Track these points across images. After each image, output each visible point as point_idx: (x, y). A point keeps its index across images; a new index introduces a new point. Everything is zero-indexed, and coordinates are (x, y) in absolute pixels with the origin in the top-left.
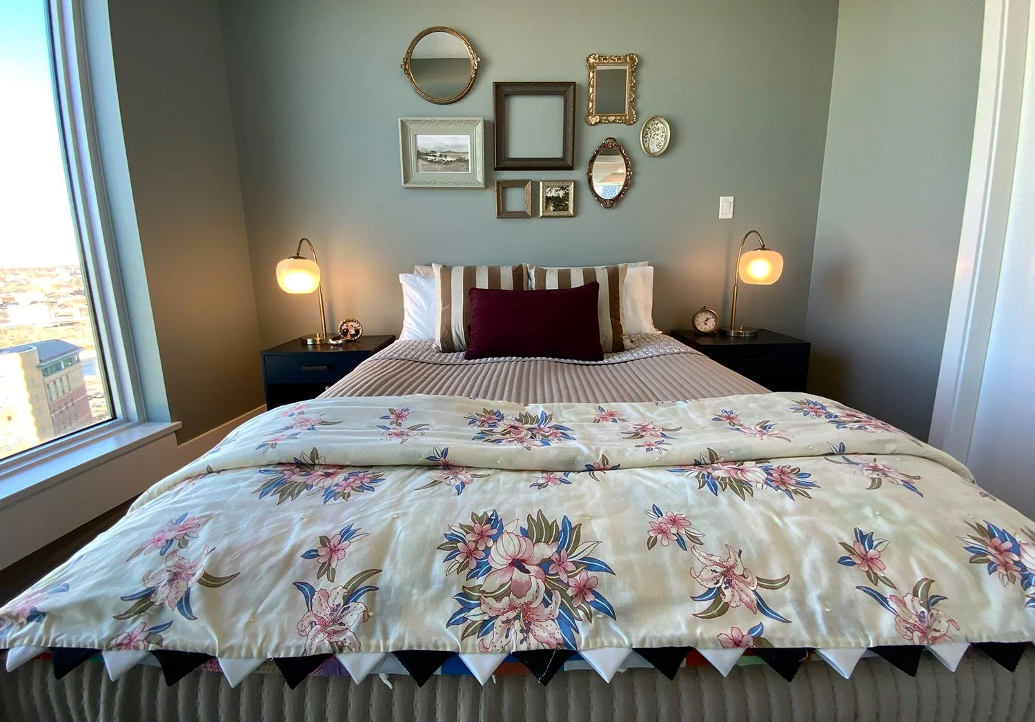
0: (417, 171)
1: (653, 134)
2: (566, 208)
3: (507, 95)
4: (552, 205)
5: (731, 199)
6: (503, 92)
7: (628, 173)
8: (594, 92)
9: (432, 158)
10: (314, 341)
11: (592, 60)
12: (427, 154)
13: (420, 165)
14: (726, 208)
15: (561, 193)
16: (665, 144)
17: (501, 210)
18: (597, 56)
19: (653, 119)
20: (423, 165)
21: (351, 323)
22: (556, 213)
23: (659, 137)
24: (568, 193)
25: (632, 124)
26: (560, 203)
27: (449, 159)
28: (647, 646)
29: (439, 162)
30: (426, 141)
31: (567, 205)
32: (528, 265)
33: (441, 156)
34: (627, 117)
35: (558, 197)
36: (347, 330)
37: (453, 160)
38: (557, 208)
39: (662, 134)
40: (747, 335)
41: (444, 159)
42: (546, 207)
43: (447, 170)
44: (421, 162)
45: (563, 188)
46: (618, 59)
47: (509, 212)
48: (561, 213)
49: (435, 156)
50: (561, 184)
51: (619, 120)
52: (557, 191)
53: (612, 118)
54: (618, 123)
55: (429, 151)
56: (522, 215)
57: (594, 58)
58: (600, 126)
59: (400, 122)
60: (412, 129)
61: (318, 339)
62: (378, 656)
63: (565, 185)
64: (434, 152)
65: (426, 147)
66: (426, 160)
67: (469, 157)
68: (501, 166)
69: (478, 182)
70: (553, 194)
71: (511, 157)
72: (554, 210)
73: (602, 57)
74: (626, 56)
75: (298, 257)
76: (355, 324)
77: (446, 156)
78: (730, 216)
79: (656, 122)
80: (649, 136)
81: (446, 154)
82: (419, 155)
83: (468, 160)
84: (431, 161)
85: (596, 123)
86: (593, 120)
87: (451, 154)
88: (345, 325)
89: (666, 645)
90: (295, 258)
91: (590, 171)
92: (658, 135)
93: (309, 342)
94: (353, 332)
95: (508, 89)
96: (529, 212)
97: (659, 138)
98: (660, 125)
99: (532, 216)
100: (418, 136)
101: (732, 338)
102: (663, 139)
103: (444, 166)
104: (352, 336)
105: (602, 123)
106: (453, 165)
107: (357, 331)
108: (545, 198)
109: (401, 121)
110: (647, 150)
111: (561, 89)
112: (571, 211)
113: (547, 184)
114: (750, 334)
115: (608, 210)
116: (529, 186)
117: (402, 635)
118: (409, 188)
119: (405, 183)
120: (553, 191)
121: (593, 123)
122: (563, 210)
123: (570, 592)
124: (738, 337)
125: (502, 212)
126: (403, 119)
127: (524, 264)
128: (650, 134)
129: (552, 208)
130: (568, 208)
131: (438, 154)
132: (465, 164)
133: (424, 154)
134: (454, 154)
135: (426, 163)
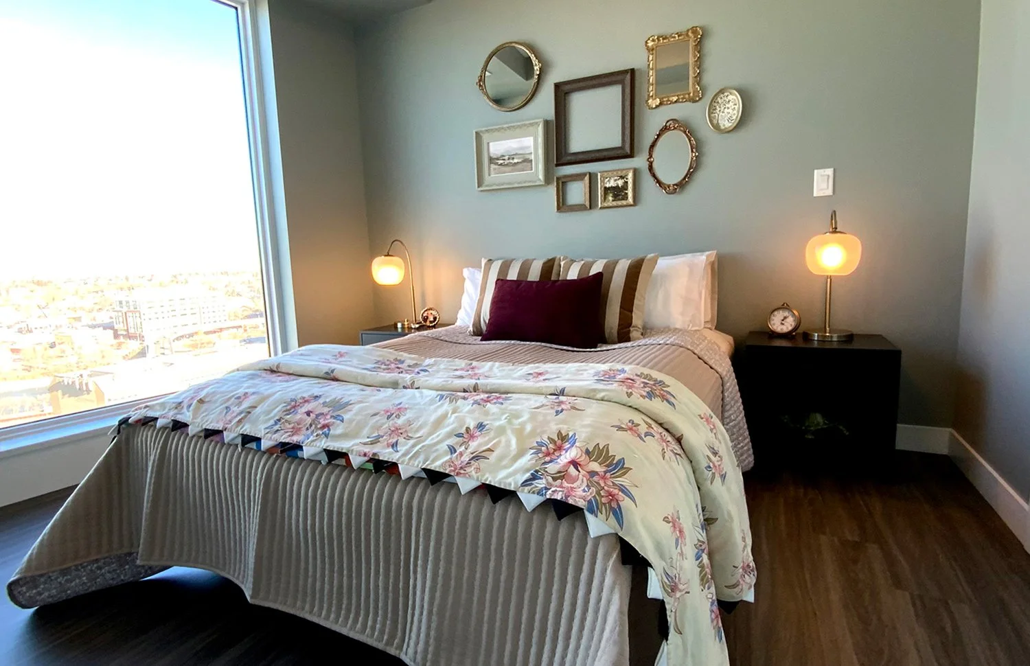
0: (489, 175)
1: (722, 108)
2: (625, 197)
3: (567, 93)
4: (611, 195)
5: (830, 172)
6: (563, 92)
7: (694, 154)
8: (654, 75)
9: (502, 162)
10: (403, 325)
11: (650, 44)
12: (498, 159)
13: (491, 169)
14: (822, 183)
15: (620, 183)
16: (737, 117)
17: (561, 205)
18: (656, 37)
19: (722, 91)
20: (495, 169)
21: (431, 311)
22: (615, 203)
23: (730, 111)
24: (627, 182)
25: (697, 101)
26: (619, 193)
27: (516, 161)
28: (328, 448)
29: (507, 165)
30: (497, 147)
31: (627, 194)
32: (562, 258)
33: (509, 159)
34: (691, 95)
35: (618, 186)
36: (427, 317)
37: (519, 161)
38: (616, 197)
39: (733, 107)
40: (835, 339)
41: (511, 161)
42: (605, 199)
43: (515, 171)
44: (493, 166)
45: (622, 177)
46: (679, 36)
47: (570, 206)
48: (620, 203)
49: (504, 160)
50: (620, 173)
51: (683, 99)
52: (615, 180)
53: (675, 99)
54: (682, 102)
55: (499, 156)
56: (580, 208)
57: (653, 40)
58: (662, 108)
59: (474, 133)
60: (485, 137)
61: (406, 323)
62: (236, 435)
63: (623, 174)
64: (503, 156)
65: (496, 152)
66: (497, 164)
67: (532, 157)
68: (561, 162)
69: (540, 180)
70: (612, 184)
71: (572, 152)
72: (613, 201)
73: (662, 37)
74: (688, 31)
75: (388, 255)
76: (434, 312)
77: (513, 159)
78: (829, 192)
79: (726, 94)
80: (717, 111)
81: (513, 156)
82: (492, 160)
83: (531, 160)
84: (501, 164)
85: (657, 107)
86: (653, 103)
87: (517, 156)
88: (426, 312)
89: (336, 449)
90: (385, 256)
91: (651, 156)
92: (728, 108)
93: (399, 325)
94: (432, 319)
95: (567, 88)
96: (587, 204)
97: (730, 109)
98: (731, 97)
99: (590, 208)
100: (491, 144)
101: (816, 342)
102: (735, 112)
103: (512, 168)
104: (431, 322)
105: (665, 105)
106: (519, 166)
107: (435, 318)
108: (603, 189)
109: (476, 132)
110: (717, 127)
111: (619, 78)
112: (630, 200)
113: (606, 174)
114: (838, 337)
115: (672, 195)
116: (587, 178)
117: (248, 429)
118: (482, 191)
119: (478, 187)
120: (612, 181)
121: (654, 106)
122: (623, 199)
123: (319, 426)
124: (822, 340)
125: (562, 205)
126: (478, 130)
127: (558, 257)
128: (719, 109)
129: (611, 198)
130: (627, 198)
131: (506, 158)
132: (529, 164)
133: (495, 159)
134: (520, 156)
135: (497, 167)
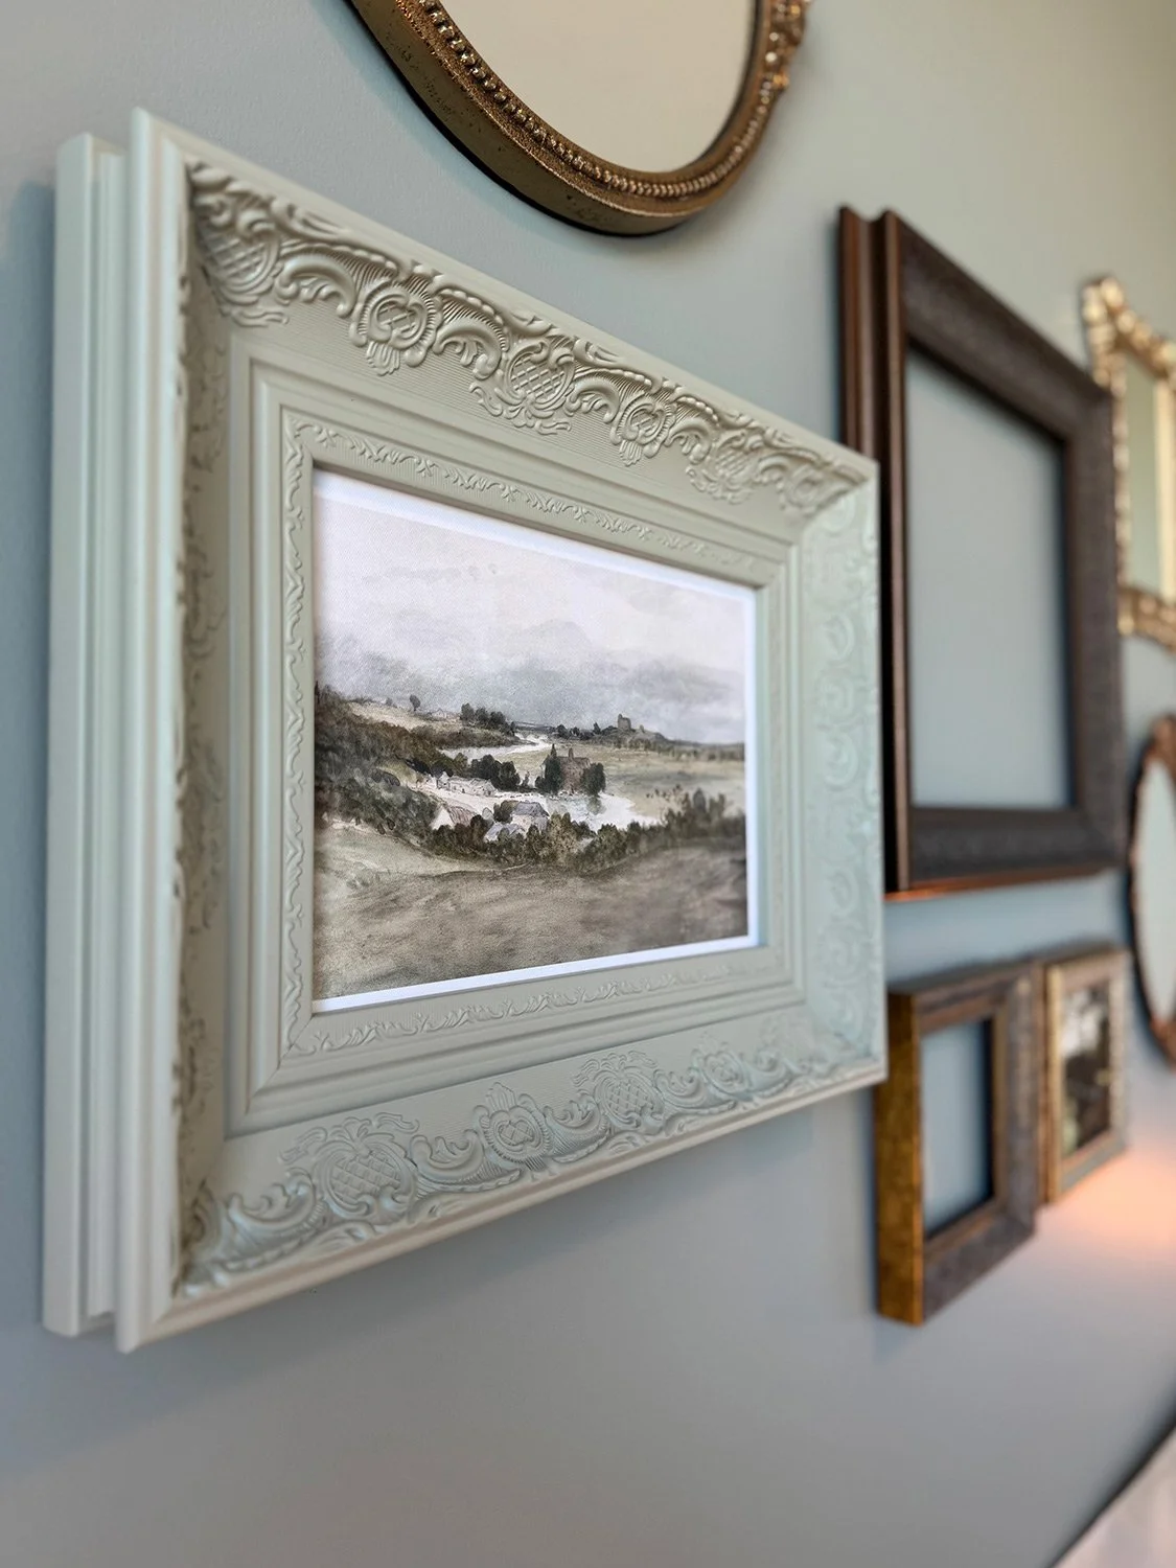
4: (1072, 1109)
13: (338, 895)
15: (1092, 1026)
20: (383, 900)
24: (1108, 1021)
26: (1088, 1092)
27: (619, 811)
31: (1106, 1092)
33: (552, 779)
37: (646, 821)
41: (577, 809)
43: (597, 934)
45: (1095, 996)
52: (1083, 1016)
55: (447, 712)
64: (495, 725)
72: (1080, 1142)
77: (594, 782)
81: (591, 753)
84: (465, 840)
103: (578, 889)
106: (644, 881)
111: (1067, 407)
122: (1100, 1127)
130: (1111, 1113)
131: (528, 755)
132: (722, 862)
133: (388, 742)
134: (657, 763)
135: (409, 864)
